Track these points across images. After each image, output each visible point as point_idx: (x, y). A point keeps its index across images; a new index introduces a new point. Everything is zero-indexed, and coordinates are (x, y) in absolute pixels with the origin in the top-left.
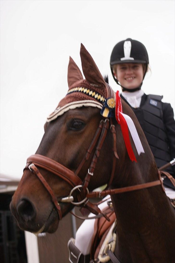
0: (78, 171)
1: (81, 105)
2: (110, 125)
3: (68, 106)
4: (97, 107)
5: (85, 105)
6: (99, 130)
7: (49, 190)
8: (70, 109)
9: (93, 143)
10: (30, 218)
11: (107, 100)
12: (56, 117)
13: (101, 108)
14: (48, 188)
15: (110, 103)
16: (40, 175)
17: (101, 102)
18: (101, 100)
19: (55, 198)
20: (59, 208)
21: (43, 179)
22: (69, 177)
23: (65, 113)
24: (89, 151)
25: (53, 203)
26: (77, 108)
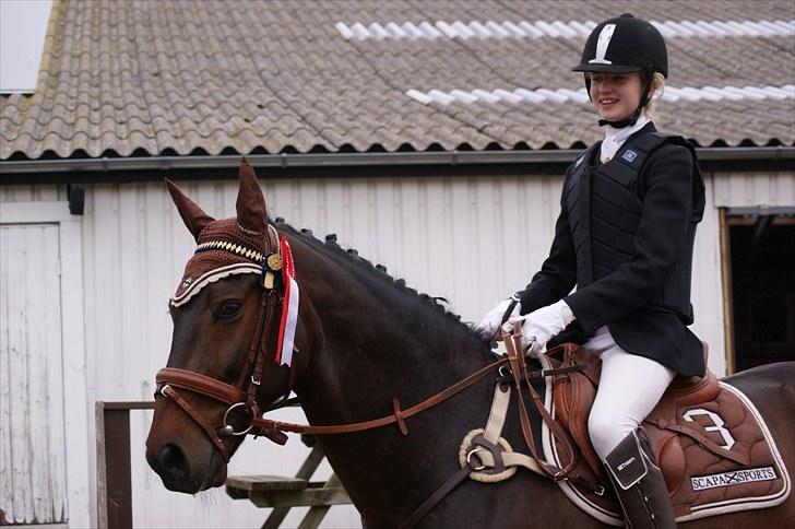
0: (240, 383)
1: (227, 274)
2: (278, 298)
3: (204, 279)
4: (253, 273)
5: (234, 272)
6: (262, 310)
7: (200, 422)
8: (210, 283)
9: (257, 334)
10: (182, 473)
11: (267, 258)
12: (188, 298)
13: (260, 272)
14: (199, 420)
15: (273, 263)
16: (181, 401)
17: (258, 262)
18: (257, 258)
19: (212, 432)
20: (222, 447)
21: (187, 407)
22: (228, 396)
23: (202, 289)
24: (252, 348)
25: (211, 441)
26: (221, 279)
